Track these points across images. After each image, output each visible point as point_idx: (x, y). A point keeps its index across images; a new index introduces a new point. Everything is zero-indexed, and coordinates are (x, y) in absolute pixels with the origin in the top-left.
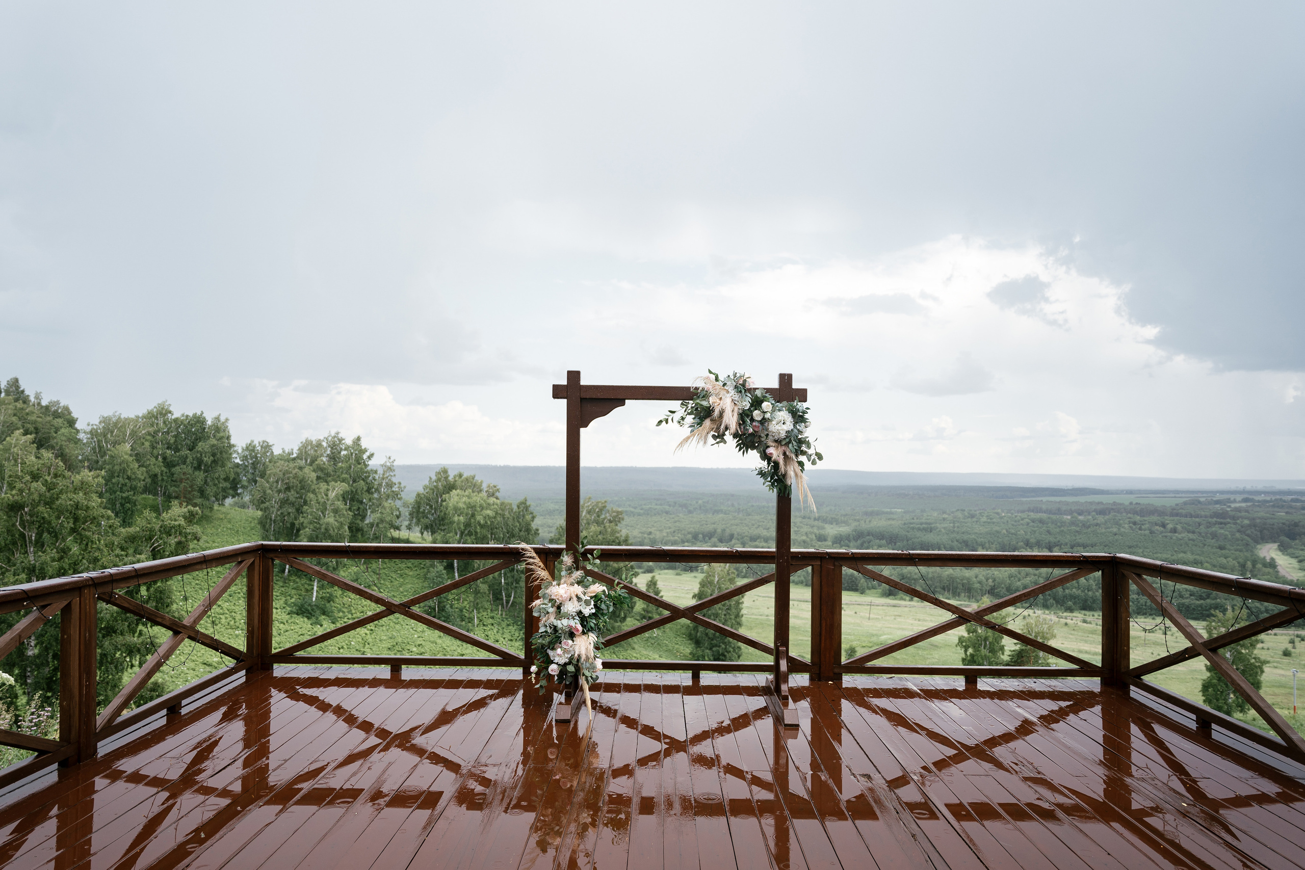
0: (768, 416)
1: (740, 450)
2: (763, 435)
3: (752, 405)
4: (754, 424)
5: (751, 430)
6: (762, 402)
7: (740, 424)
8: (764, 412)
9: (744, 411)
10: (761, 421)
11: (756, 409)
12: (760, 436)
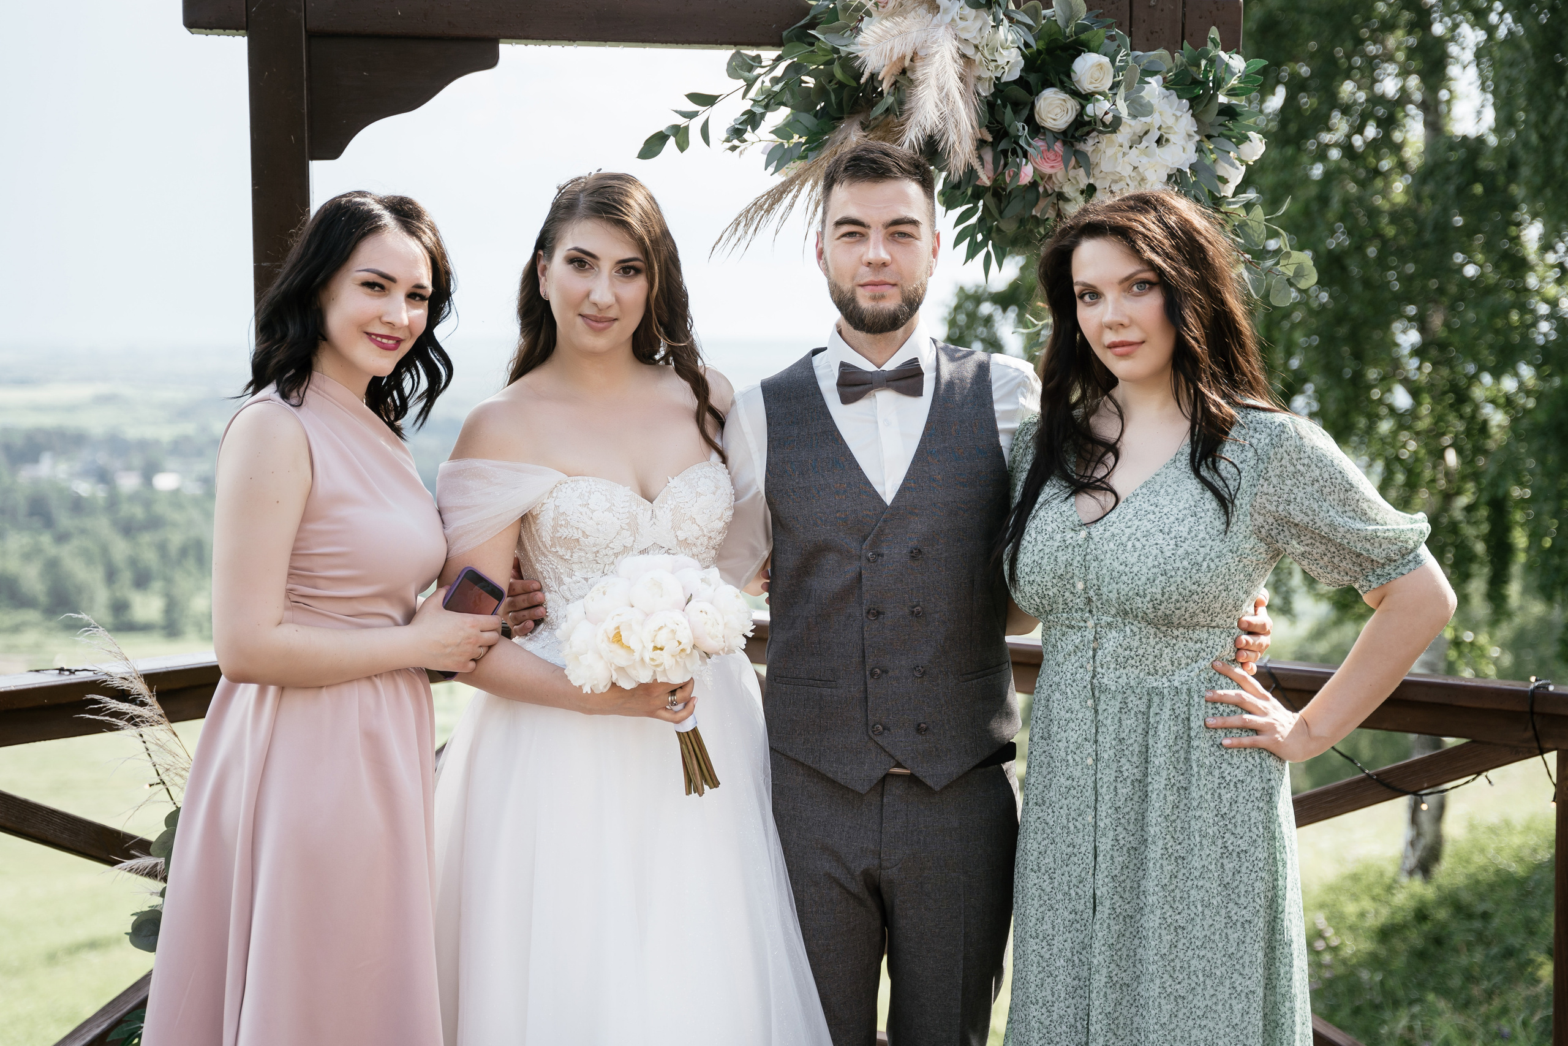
0: (1100, 108)
1: (971, 254)
2: (1068, 190)
3: (1031, 62)
4: (1038, 143)
5: (1027, 173)
6: (1077, 47)
7: (981, 144)
8: (1085, 98)
9: (1000, 87)
10: (1064, 133)
11: (1047, 84)
12: (1061, 196)
